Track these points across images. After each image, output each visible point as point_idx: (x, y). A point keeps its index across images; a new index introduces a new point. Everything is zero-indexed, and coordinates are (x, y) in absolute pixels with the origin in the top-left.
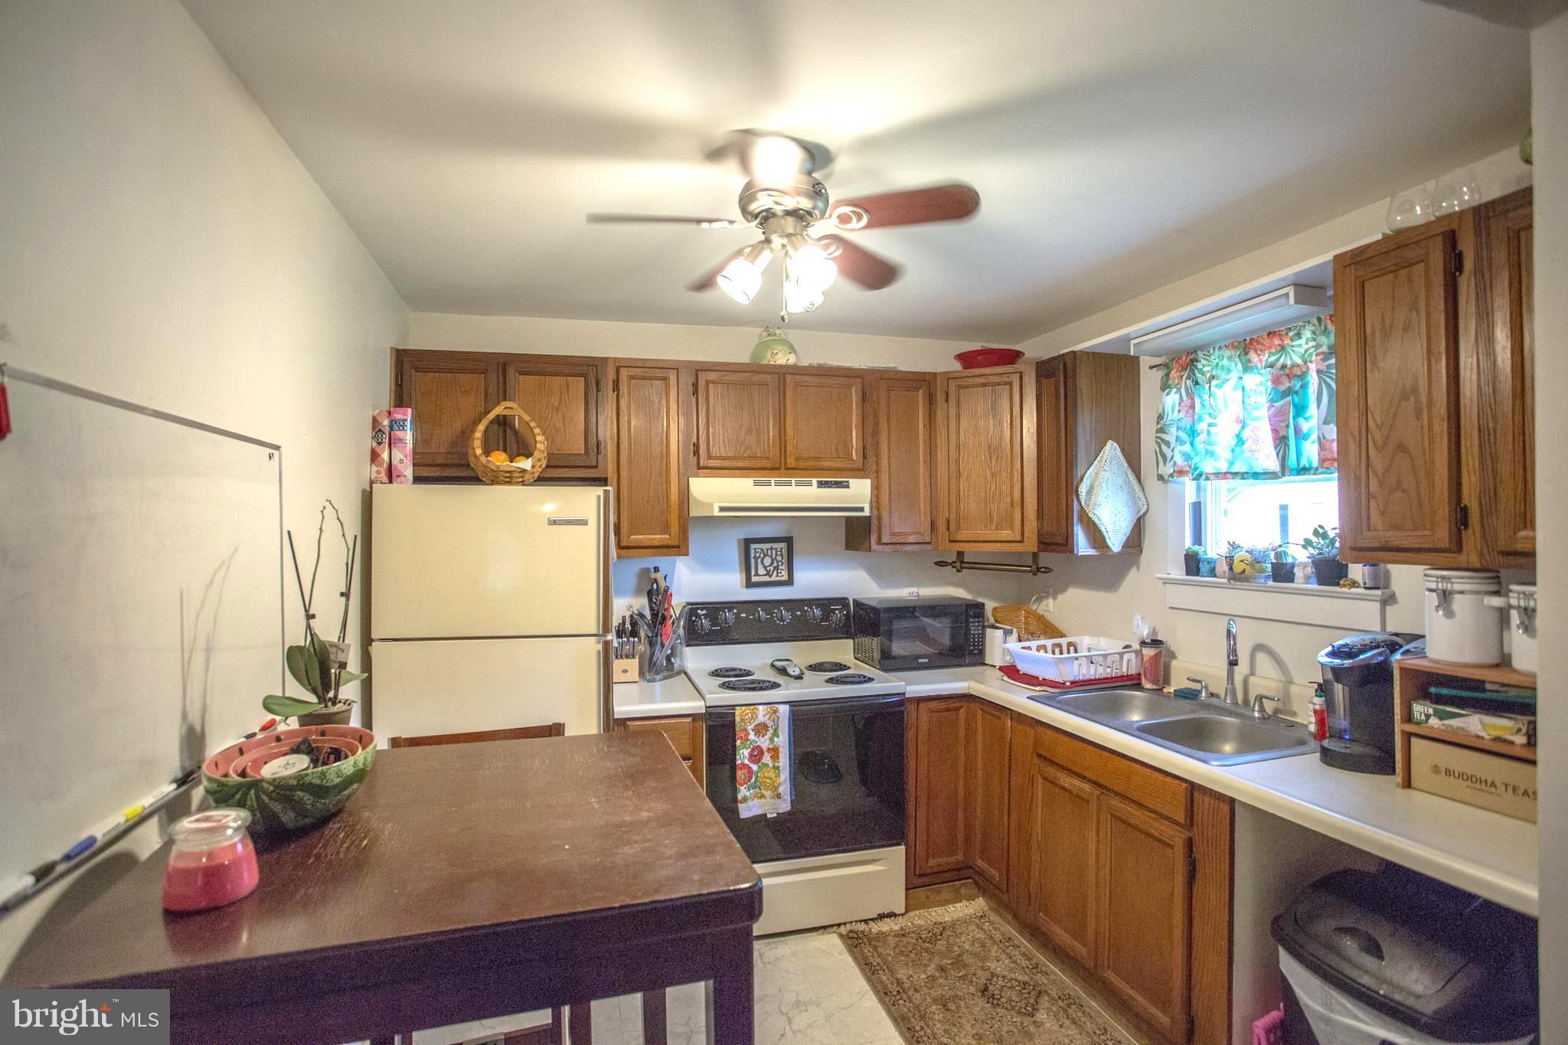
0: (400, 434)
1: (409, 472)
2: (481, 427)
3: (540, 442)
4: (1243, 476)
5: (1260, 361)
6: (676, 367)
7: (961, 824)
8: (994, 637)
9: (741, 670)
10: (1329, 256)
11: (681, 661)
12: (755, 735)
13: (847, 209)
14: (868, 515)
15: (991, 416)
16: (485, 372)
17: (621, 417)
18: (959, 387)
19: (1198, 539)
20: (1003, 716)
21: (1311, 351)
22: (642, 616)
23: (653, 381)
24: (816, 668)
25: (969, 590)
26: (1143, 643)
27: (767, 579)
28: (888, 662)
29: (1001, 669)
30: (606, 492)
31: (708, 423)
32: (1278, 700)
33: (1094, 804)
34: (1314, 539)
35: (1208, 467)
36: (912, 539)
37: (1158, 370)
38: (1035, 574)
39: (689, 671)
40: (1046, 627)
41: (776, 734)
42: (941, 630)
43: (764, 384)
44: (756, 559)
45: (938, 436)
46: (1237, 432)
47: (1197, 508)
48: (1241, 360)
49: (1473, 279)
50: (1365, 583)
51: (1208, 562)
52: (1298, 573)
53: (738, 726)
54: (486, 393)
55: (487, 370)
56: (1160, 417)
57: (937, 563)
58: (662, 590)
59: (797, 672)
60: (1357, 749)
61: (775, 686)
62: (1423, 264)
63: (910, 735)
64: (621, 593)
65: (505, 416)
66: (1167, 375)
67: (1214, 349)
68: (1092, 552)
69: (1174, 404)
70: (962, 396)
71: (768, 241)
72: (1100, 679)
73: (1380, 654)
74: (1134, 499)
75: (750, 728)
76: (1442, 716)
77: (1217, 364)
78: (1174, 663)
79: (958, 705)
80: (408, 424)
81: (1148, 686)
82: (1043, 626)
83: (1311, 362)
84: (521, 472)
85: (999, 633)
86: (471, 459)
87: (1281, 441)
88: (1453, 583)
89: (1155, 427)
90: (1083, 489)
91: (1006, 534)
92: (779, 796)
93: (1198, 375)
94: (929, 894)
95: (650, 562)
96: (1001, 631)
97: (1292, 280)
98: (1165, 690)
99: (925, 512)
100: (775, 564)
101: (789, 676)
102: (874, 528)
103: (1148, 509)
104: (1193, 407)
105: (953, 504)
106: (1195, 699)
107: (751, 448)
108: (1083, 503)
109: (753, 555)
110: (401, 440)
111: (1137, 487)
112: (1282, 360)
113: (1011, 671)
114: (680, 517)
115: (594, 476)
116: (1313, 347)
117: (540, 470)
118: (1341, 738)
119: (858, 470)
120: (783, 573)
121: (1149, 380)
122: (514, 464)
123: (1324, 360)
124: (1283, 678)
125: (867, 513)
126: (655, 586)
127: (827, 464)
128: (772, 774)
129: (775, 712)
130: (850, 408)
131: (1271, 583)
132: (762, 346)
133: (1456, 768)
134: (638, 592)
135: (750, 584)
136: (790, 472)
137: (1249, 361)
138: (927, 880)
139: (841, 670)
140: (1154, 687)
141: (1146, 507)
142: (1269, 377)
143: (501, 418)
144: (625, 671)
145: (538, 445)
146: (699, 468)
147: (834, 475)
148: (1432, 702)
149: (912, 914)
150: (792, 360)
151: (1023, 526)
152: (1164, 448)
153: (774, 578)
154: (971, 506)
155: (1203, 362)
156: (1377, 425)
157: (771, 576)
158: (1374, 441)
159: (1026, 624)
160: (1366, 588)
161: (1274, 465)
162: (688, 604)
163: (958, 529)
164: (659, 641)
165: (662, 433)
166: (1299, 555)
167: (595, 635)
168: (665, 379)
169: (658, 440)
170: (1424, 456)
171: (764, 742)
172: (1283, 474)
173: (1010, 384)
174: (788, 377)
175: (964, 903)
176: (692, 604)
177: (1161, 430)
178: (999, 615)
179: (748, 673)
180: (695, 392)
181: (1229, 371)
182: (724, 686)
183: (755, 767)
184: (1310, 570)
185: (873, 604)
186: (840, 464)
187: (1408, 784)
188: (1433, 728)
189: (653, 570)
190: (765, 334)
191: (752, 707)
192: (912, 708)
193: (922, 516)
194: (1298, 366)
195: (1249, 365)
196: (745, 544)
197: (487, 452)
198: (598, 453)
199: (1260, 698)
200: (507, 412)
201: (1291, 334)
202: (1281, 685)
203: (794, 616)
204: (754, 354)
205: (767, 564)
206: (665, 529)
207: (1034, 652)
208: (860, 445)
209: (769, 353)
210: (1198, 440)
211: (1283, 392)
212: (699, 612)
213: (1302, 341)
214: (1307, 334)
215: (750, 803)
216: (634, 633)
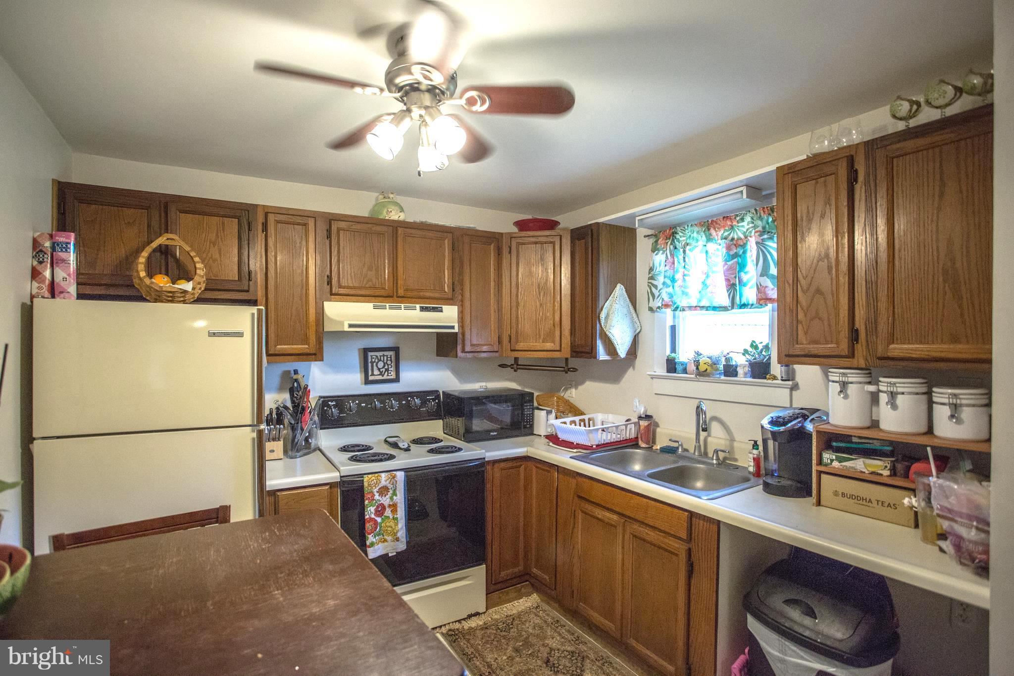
0: (62, 255)
1: (73, 289)
2: (145, 254)
3: (200, 269)
4: (707, 308)
5: (717, 235)
6: (315, 216)
7: (521, 545)
8: (540, 416)
9: (363, 446)
10: (773, 167)
11: (316, 440)
12: (379, 495)
13: (474, 93)
14: (457, 331)
15: (540, 264)
16: (147, 208)
17: (269, 254)
18: (519, 244)
19: (673, 350)
20: (551, 470)
21: (751, 229)
22: (286, 408)
23: (295, 226)
24: (418, 441)
25: (520, 384)
26: (640, 418)
27: (380, 377)
28: (470, 436)
29: (547, 437)
30: (259, 311)
31: (339, 261)
32: (729, 452)
33: (620, 530)
34: (750, 349)
35: (682, 302)
36: (485, 348)
37: (649, 239)
38: (566, 373)
39: (322, 448)
40: (571, 408)
41: (395, 494)
42: (504, 412)
43: (379, 234)
44: (372, 363)
45: (503, 277)
46: (703, 281)
47: (673, 328)
48: (705, 234)
49: (864, 187)
50: (782, 377)
51: (682, 364)
52: (740, 371)
53: (366, 490)
54: (149, 226)
55: (150, 207)
56: (651, 269)
57: (499, 366)
58: (302, 387)
59: (406, 446)
60: (786, 483)
61: (391, 457)
62: (833, 176)
63: (488, 486)
64: (270, 391)
65: (167, 246)
66: (656, 242)
67: (688, 226)
68: (607, 358)
69: (661, 261)
70: (520, 250)
71: (409, 110)
72: (613, 442)
73: (799, 422)
74: (633, 323)
75: (375, 490)
76: (840, 460)
77: (690, 236)
78: (658, 430)
79: (518, 464)
80: (72, 247)
81: (643, 445)
82: (569, 407)
83: (750, 237)
84: (181, 293)
85: (543, 413)
86: (136, 281)
87: (732, 287)
88: (848, 377)
89: (647, 276)
90: (603, 315)
91: (549, 345)
92: (397, 540)
93: (677, 243)
94: (501, 595)
95: (290, 366)
96: (545, 411)
97: (744, 183)
98: (654, 448)
99: (494, 330)
100: (386, 367)
101: (400, 449)
102: (459, 341)
103: (640, 331)
104: (673, 263)
105: (514, 324)
106: (674, 453)
107: (371, 280)
108: (603, 325)
109: (370, 361)
110: (63, 261)
111: (634, 315)
112: (731, 235)
113: (553, 439)
114: (316, 331)
115: (246, 298)
116: (752, 227)
117: (200, 291)
118: (772, 475)
119: (447, 299)
120: (392, 373)
121: (643, 245)
122: (176, 286)
123: (760, 235)
124: (728, 437)
125: (456, 330)
126: (296, 385)
127: (428, 294)
128: (392, 524)
129: (394, 477)
130: (444, 256)
131: (723, 377)
132: (379, 206)
133: (848, 491)
134: (281, 389)
135: (367, 382)
136: (400, 299)
137: (711, 235)
138: (498, 586)
139: (436, 442)
140: (647, 446)
141: (640, 328)
142: (724, 245)
143: (163, 249)
144: (272, 451)
145: (198, 271)
146: (332, 294)
147: (432, 303)
148: (833, 451)
149: (490, 611)
150: (402, 217)
151: (561, 341)
152: (653, 289)
153: (385, 377)
154: (526, 327)
155: (681, 234)
156: (803, 277)
157: (383, 376)
158: (801, 286)
159: (558, 406)
160: (782, 380)
161: (727, 302)
162: (321, 397)
163: (517, 341)
164: (299, 427)
165: (303, 266)
166: (740, 360)
167: (250, 426)
168: (305, 225)
169: (299, 271)
170: (833, 297)
171: (386, 501)
172: (733, 307)
173: (553, 243)
174: (400, 230)
175: (524, 599)
176: (324, 397)
177: (652, 278)
178: (541, 400)
179: (369, 448)
180: (329, 237)
181: (697, 241)
182: (353, 459)
183: (379, 520)
184: (747, 369)
185: (456, 394)
186: (437, 295)
187: (819, 503)
188: (834, 468)
189: (292, 372)
190: (381, 197)
191: (376, 475)
192: (489, 468)
193: (492, 333)
194: (741, 239)
195: (711, 237)
196: (364, 351)
197: (150, 275)
198: (250, 280)
199: (716, 452)
200: (167, 243)
201: (738, 218)
202: (728, 443)
203: (400, 403)
204: (373, 210)
205: (379, 367)
206: (305, 340)
207: (568, 425)
208: (451, 280)
209: (385, 210)
210: (676, 285)
211: (733, 255)
212: (330, 403)
213: (745, 223)
214: (748, 219)
215: (376, 547)
216: (280, 421)
